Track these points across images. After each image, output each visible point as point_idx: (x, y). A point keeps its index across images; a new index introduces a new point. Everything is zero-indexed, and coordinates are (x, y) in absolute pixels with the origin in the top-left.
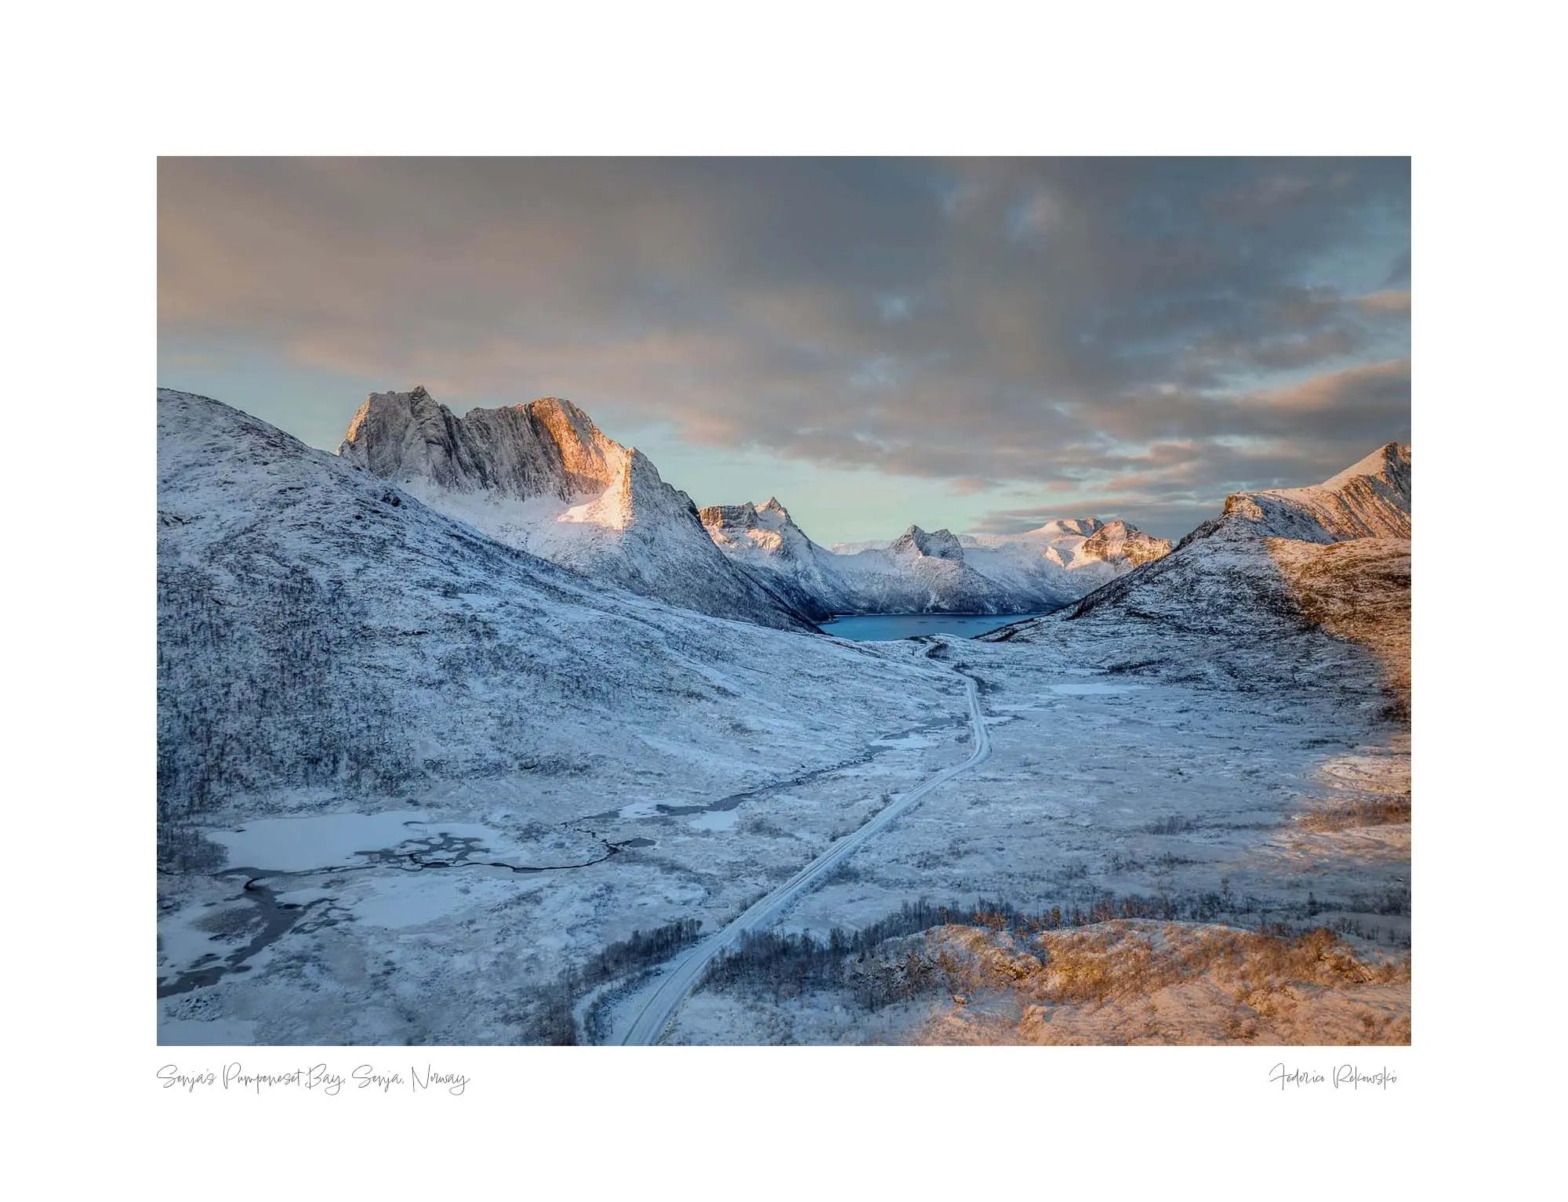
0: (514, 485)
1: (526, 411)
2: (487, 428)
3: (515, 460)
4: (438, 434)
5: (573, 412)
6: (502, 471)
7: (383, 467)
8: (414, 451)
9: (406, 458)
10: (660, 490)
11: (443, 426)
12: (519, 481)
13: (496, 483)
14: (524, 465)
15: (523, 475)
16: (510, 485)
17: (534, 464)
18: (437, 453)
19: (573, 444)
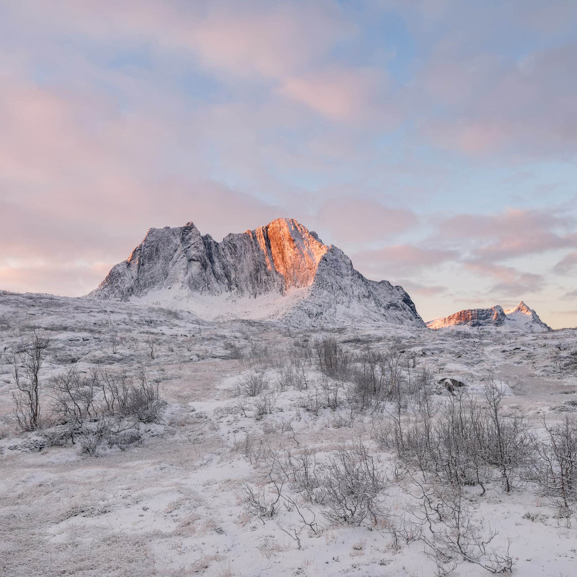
0: (250, 288)
1: (263, 231)
2: (235, 246)
3: (252, 268)
4: (198, 254)
5: (295, 227)
6: (242, 277)
7: (152, 278)
8: (177, 266)
9: (171, 272)
10: (350, 277)
11: (202, 248)
12: (253, 284)
13: (237, 286)
14: (257, 271)
15: (257, 279)
16: (247, 287)
17: (265, 270)
18: (196, 267)
19: (292, 250)
